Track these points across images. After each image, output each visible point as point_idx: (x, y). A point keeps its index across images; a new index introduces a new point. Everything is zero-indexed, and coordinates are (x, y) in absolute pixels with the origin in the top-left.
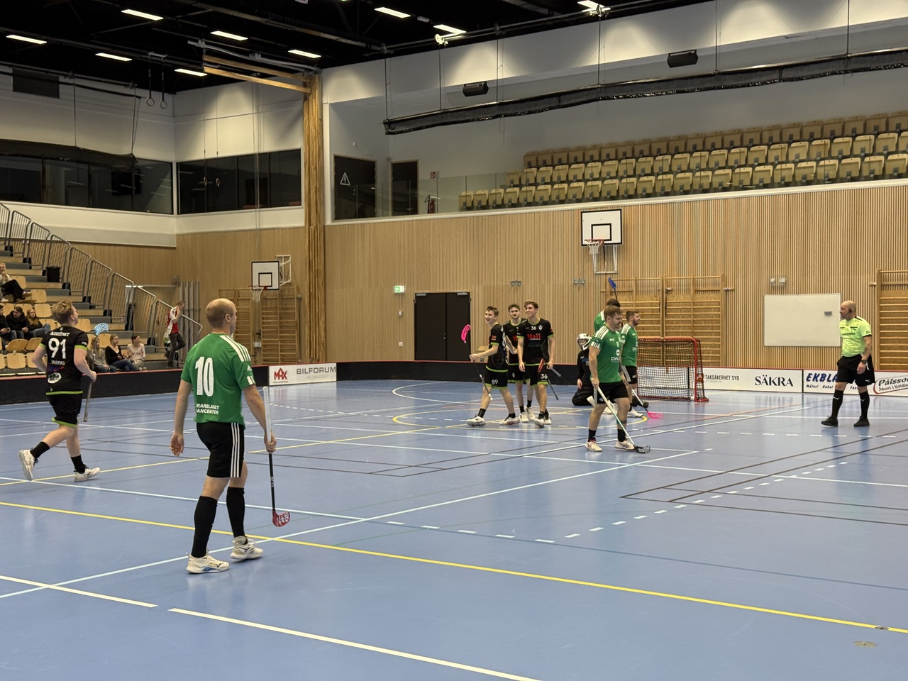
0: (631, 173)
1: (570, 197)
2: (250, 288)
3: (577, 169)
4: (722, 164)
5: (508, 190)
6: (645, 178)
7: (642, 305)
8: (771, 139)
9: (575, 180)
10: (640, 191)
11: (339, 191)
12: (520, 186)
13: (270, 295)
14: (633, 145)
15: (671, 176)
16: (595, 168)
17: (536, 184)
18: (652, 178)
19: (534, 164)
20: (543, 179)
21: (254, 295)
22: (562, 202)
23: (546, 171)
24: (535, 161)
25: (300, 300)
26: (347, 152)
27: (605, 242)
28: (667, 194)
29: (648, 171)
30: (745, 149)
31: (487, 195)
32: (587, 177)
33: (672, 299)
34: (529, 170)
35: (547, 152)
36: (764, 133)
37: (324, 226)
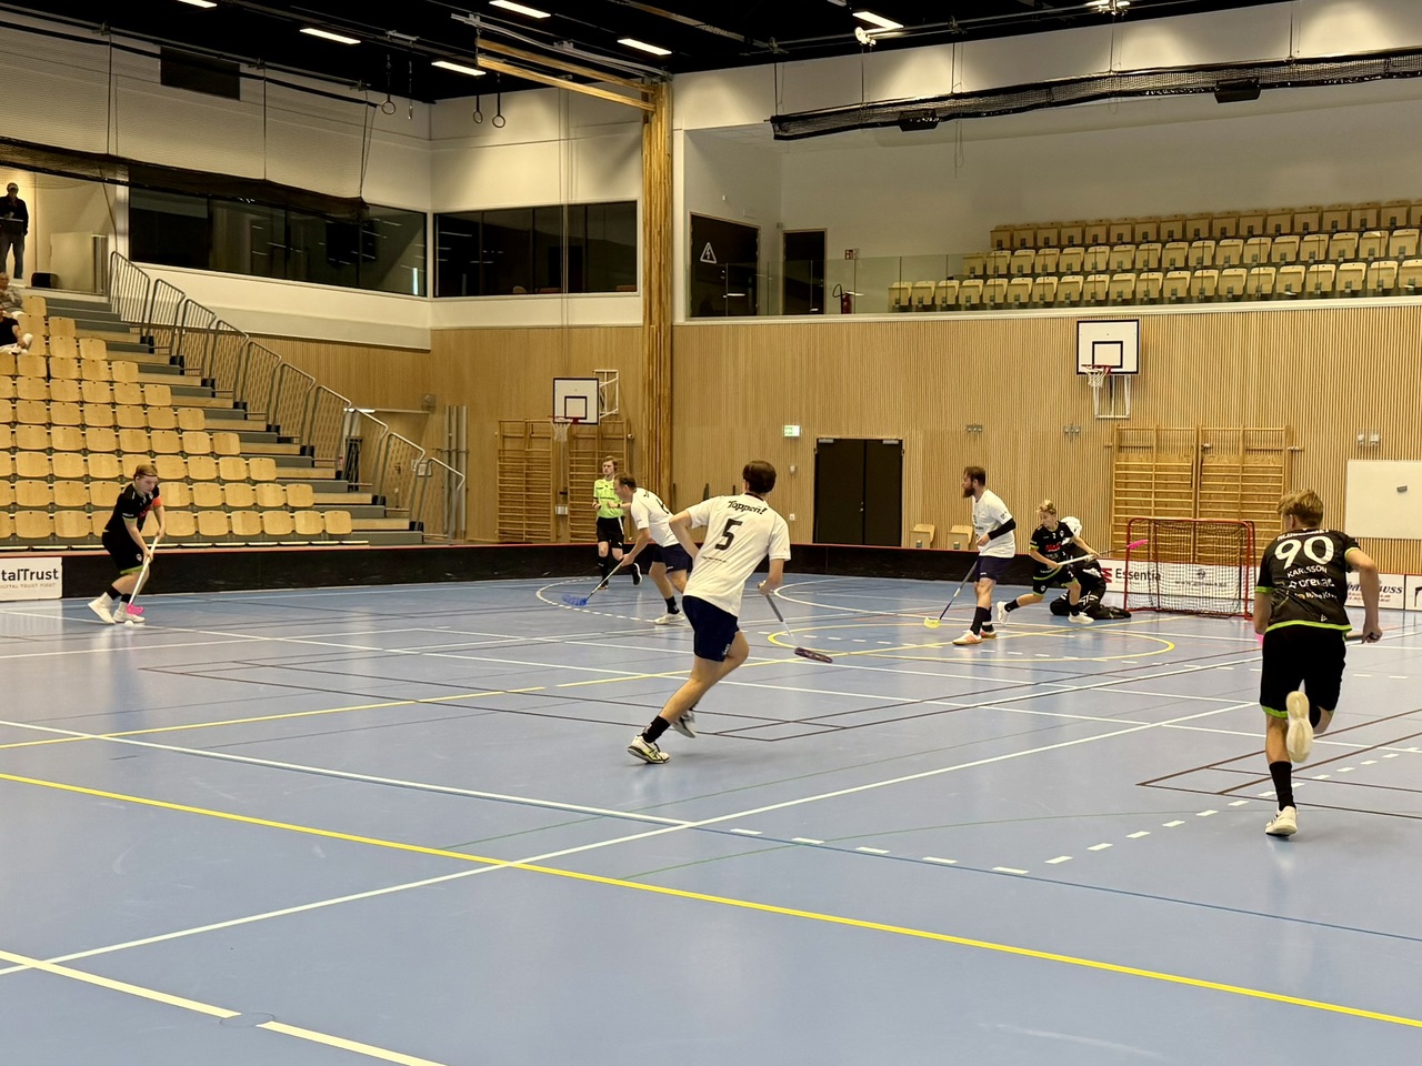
0: (1154, 264)
1: (1061, 298)
2: (551, 420)
3: (1073, 256)
4: (1292, 257)
5: (966, 283)
6: (1176, 274)
7: (1166, 468)
8: (1363, 222)
9: (1069, 272)
10: (1167, 294)
11: (698, 272)
12: (985, 277)
13: (584, 431)
14: (1158, 222)
15: (1215, 273)
16: (1100, 255)
17: (1009, 276)
18: (1186, 274)
19: (1006, 244)
20: (1020, 269)
21: (556, 431)
22: (1048, 305)
23: (1025, 257)
24: (1009, 239)
25: (631, 441)
26: (712, 210)
27: (1113, 370)
28: (1208, 300)
29: (1180, 263)
30: (1326, 237)
31: (933, 289)
32: (1088, 267)
33: (1211, 461)
34: (998, 253)
35: (1027, 227)
36: (1353, 213)
37: (672, 326)
